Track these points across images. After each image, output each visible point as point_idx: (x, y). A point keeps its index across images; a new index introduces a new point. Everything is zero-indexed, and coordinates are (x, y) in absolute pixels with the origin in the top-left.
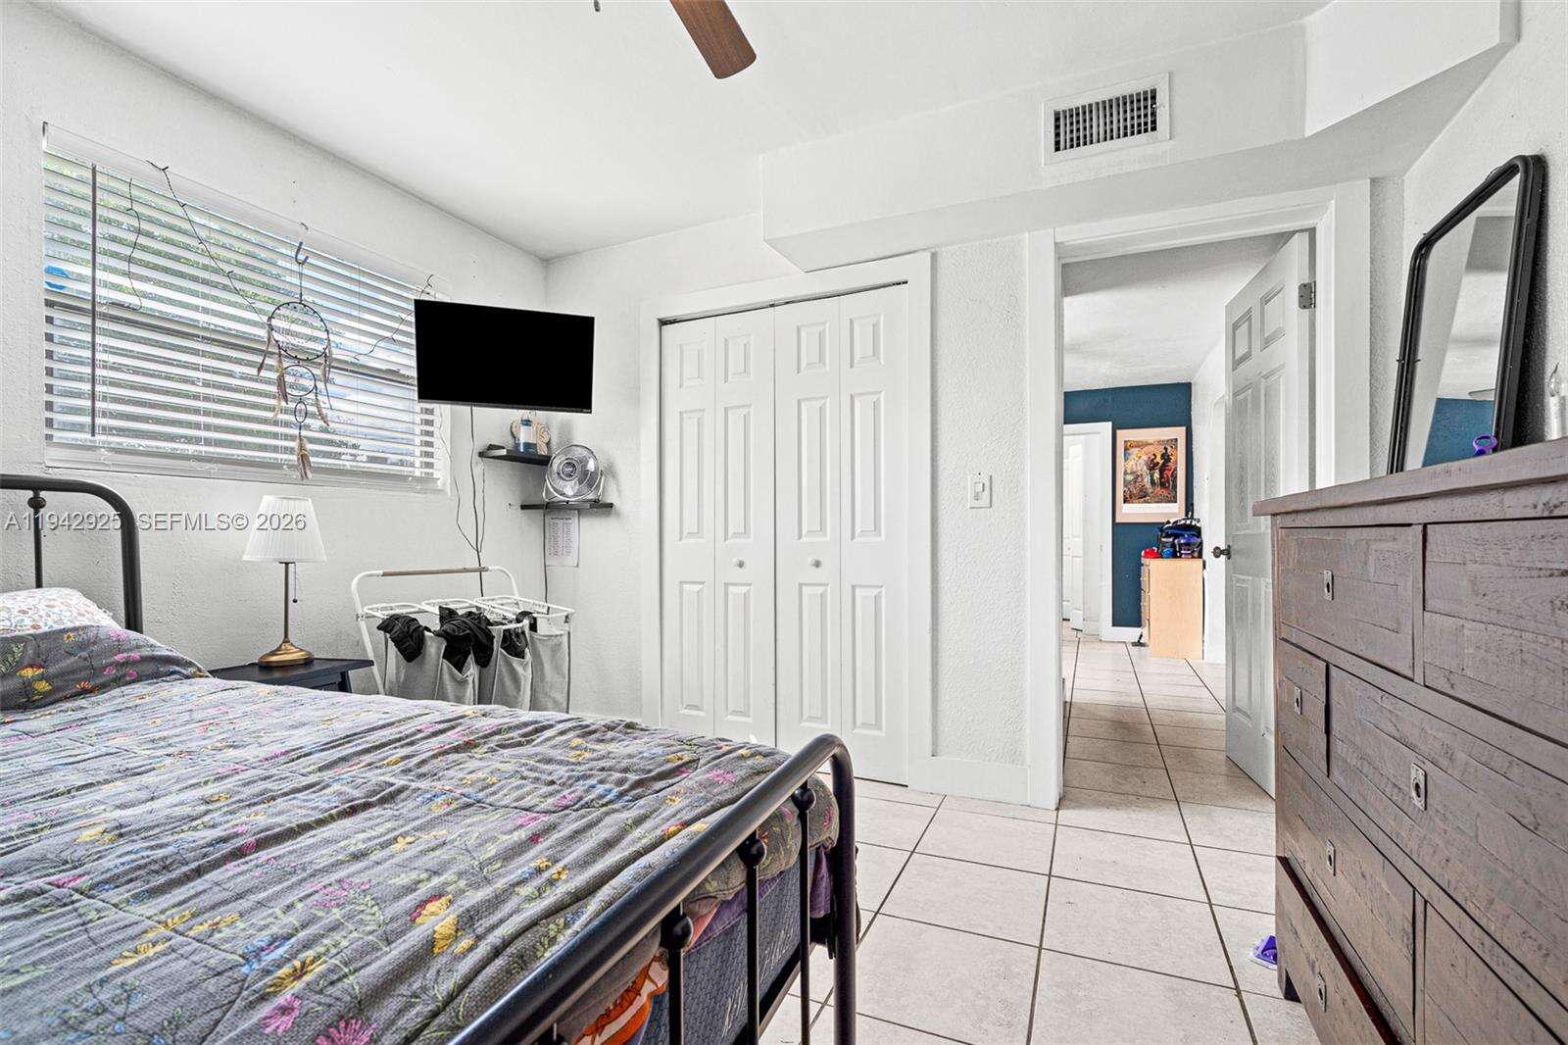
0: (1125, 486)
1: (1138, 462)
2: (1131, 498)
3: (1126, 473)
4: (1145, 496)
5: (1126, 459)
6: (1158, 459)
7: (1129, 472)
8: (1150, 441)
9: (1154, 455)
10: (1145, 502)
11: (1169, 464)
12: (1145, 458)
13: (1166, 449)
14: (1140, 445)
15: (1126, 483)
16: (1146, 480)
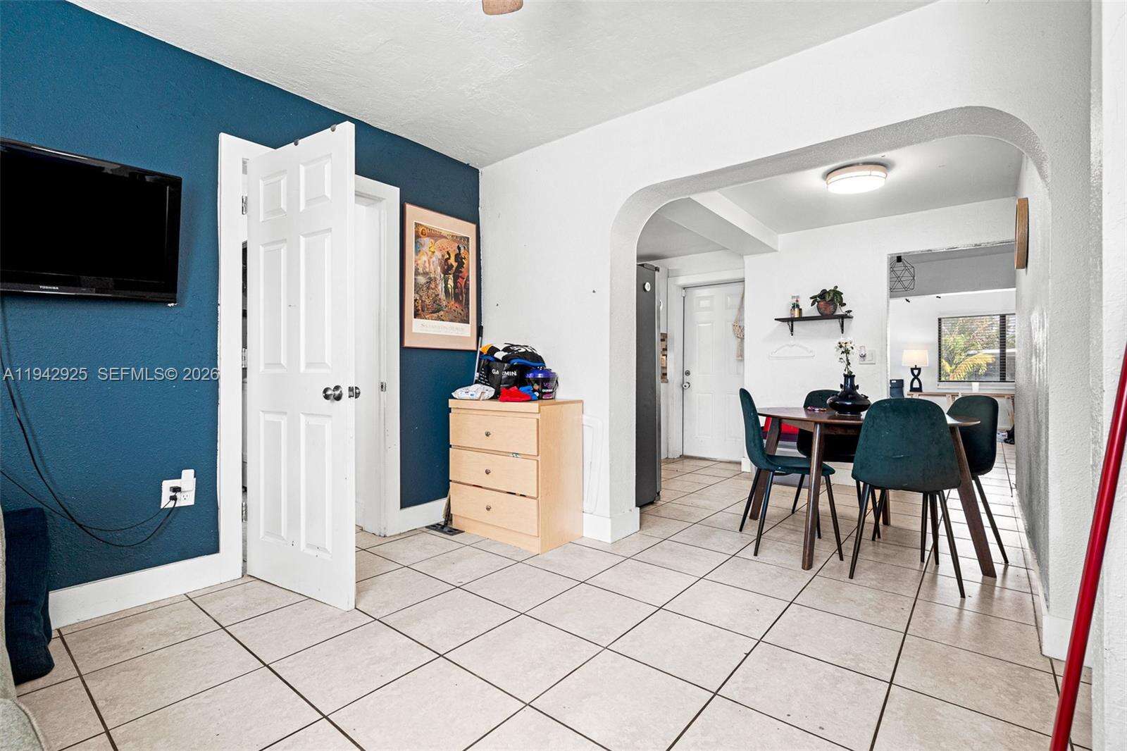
0: (417, 292)
1: (428, 259)
2: (423, 311)
3: (417, 273)
4: (438, 311)
5: (417, 252)
6: (452, 261)
7: (421, 270)
8: (444, 233)
9: (448, 253)
10: (439, 319)
11: (463, 270)
12: (438, 254)
13: (459, 248)
14: (435, 235)
15: (418, 288)
16: (440, 288)
